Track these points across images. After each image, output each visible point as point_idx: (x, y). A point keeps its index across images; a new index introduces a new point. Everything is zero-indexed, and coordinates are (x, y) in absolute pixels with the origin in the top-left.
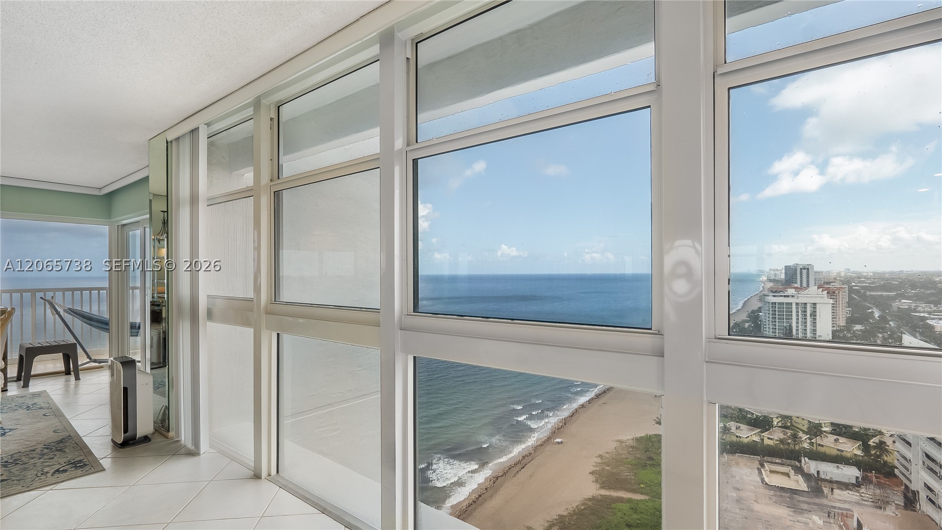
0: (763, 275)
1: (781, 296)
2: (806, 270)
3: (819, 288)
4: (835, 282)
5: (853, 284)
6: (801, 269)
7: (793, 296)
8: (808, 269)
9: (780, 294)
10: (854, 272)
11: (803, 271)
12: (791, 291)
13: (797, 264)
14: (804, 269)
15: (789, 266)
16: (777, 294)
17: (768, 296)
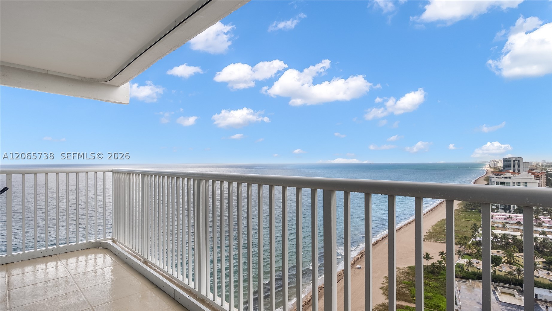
0: (487, 164)
1: (502, 178)
2: (518, 161)
3: (529, 173)
4: (537, 169)
5: (549, 170)
6: (514, 160)
7: (510, 178)
8: (519, 161)
9: (501, 177)
10: (548, 163)
11: (515, 161)
12: (508, 175)
13: (511, 157)
14: (516, 160)
15: (506, 159)
16: (499, 176)
17: (493, 177)
